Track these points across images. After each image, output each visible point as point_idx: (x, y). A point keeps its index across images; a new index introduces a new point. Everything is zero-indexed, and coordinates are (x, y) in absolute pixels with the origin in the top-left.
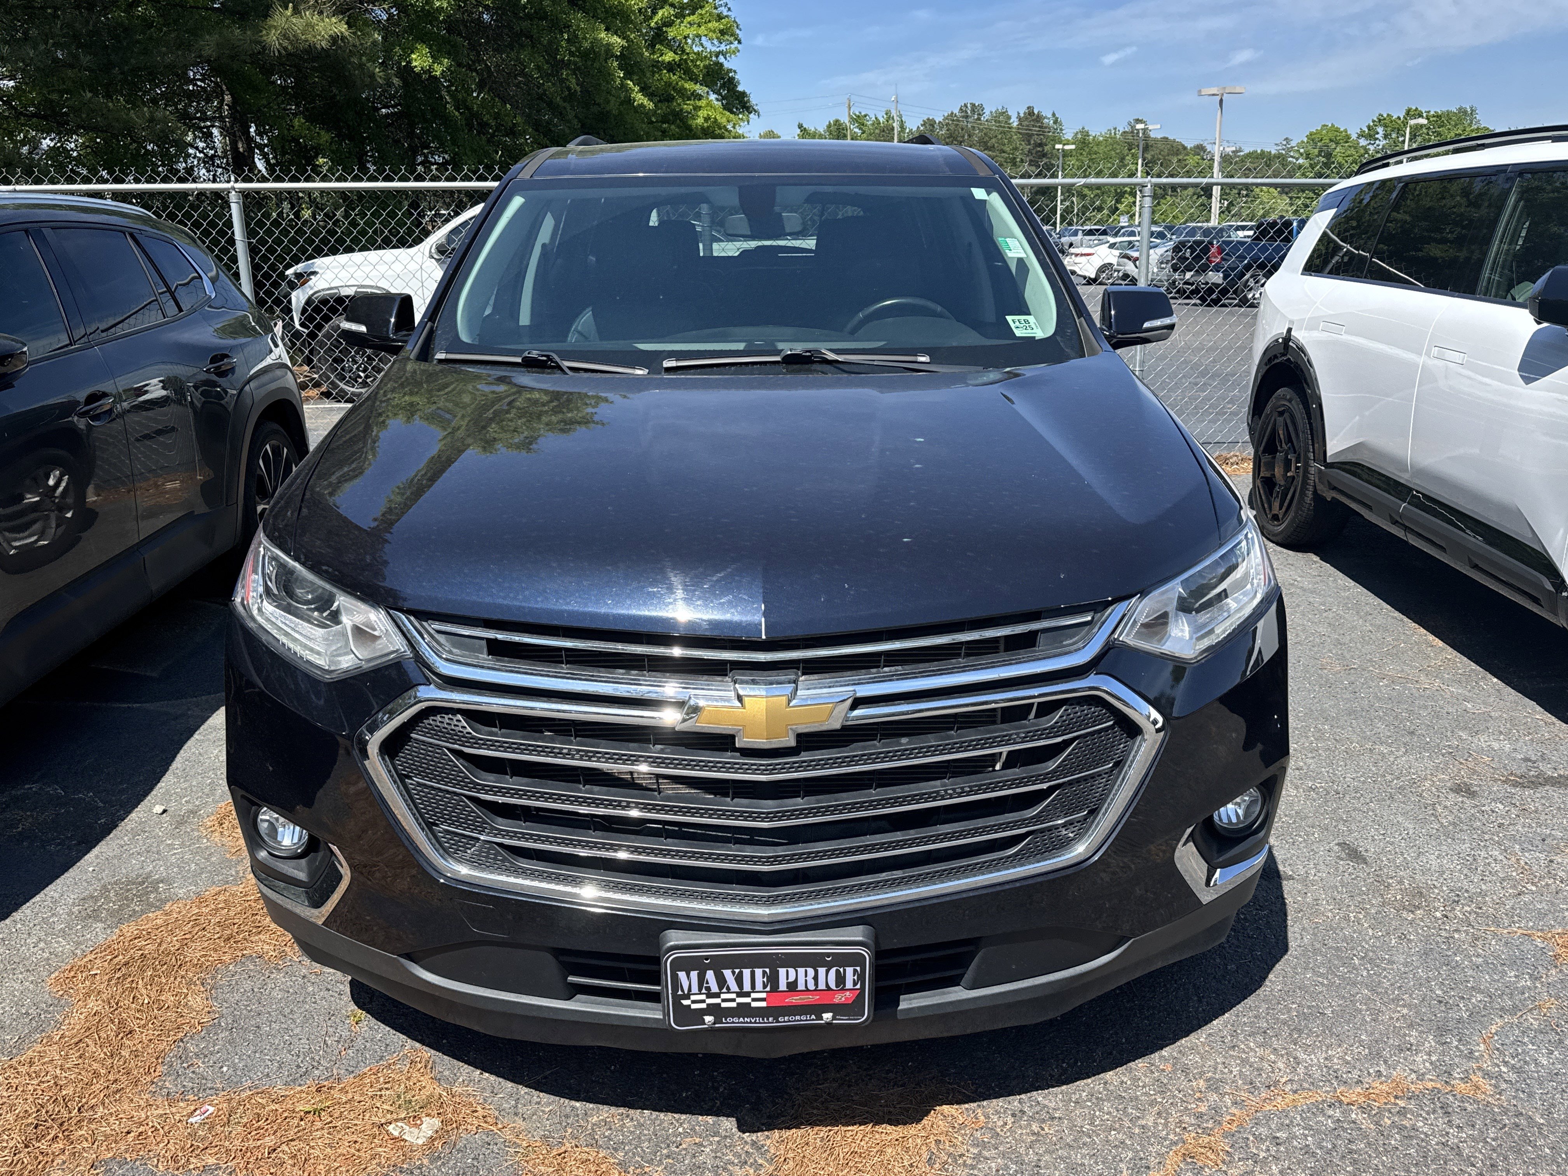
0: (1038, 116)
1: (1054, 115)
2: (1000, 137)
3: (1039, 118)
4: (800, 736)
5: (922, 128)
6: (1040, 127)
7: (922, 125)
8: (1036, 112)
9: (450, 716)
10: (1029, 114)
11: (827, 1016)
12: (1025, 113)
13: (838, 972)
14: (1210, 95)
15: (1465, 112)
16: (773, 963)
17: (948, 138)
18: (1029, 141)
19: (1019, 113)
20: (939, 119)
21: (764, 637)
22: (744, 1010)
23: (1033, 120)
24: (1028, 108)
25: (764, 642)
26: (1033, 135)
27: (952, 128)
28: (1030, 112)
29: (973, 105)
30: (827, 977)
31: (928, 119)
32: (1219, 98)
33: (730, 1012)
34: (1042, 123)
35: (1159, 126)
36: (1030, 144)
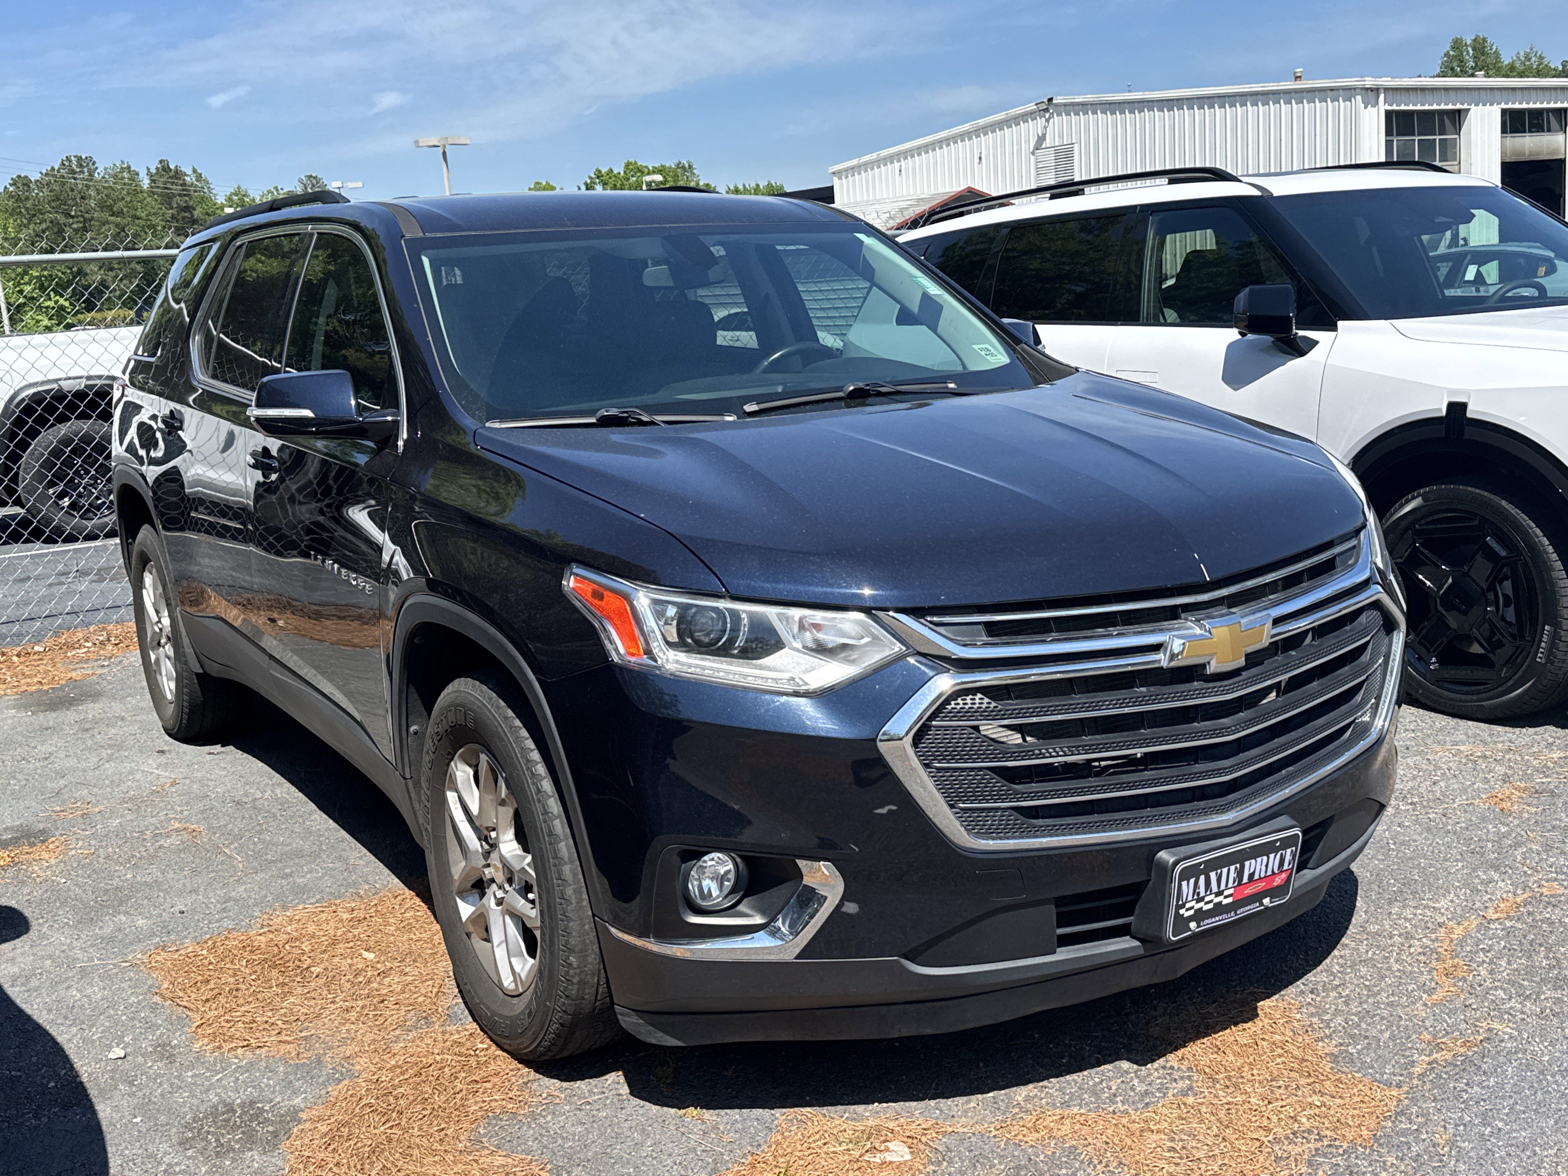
0: (176, 172)
1: (195, 171)
2: (129, 199)
3: (178, 174)
4: (1248, 656)
5: (11, 189)
6: (181, 185)
7: (11, 185)
8: (172, 167)
9: (971, 697)
10: (164, 169)
11: (1266, 901)
12: (157, 168)
13: (1282, 854)
14: (431, 147)
15: (683, 168)
16: (1240, 858)
17: (54, 201)
18: (170, 204)
19: (148, 169)
20: (34, 176)
21: (1208, 579)
22: (1219, 909)
23: (171, 177)
24: (161, 162)
25: (1209, 583)
26: (174, 195)
27: (56, 188)
28: (165, 168)
29: (79, 159)
30: (1274, 860)
31: (19, 177)
32: (441, 150)
33: (1210, 914)
34: (184, 180)
35: (360, 184)
36: (172, 208)
